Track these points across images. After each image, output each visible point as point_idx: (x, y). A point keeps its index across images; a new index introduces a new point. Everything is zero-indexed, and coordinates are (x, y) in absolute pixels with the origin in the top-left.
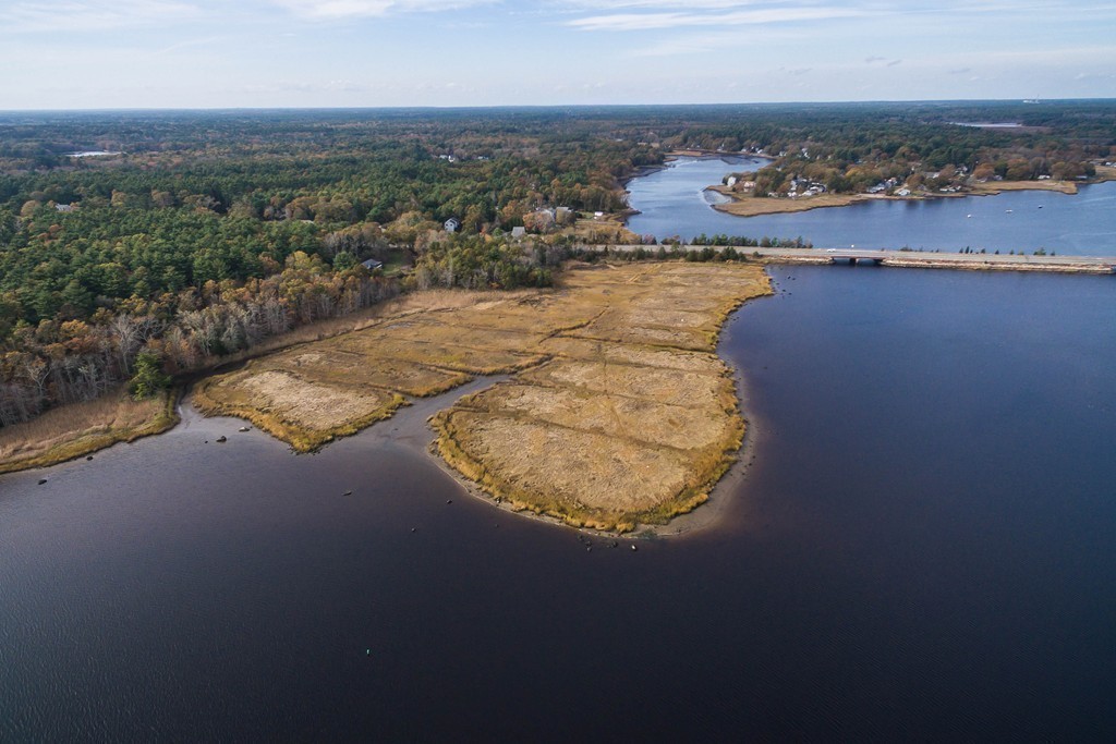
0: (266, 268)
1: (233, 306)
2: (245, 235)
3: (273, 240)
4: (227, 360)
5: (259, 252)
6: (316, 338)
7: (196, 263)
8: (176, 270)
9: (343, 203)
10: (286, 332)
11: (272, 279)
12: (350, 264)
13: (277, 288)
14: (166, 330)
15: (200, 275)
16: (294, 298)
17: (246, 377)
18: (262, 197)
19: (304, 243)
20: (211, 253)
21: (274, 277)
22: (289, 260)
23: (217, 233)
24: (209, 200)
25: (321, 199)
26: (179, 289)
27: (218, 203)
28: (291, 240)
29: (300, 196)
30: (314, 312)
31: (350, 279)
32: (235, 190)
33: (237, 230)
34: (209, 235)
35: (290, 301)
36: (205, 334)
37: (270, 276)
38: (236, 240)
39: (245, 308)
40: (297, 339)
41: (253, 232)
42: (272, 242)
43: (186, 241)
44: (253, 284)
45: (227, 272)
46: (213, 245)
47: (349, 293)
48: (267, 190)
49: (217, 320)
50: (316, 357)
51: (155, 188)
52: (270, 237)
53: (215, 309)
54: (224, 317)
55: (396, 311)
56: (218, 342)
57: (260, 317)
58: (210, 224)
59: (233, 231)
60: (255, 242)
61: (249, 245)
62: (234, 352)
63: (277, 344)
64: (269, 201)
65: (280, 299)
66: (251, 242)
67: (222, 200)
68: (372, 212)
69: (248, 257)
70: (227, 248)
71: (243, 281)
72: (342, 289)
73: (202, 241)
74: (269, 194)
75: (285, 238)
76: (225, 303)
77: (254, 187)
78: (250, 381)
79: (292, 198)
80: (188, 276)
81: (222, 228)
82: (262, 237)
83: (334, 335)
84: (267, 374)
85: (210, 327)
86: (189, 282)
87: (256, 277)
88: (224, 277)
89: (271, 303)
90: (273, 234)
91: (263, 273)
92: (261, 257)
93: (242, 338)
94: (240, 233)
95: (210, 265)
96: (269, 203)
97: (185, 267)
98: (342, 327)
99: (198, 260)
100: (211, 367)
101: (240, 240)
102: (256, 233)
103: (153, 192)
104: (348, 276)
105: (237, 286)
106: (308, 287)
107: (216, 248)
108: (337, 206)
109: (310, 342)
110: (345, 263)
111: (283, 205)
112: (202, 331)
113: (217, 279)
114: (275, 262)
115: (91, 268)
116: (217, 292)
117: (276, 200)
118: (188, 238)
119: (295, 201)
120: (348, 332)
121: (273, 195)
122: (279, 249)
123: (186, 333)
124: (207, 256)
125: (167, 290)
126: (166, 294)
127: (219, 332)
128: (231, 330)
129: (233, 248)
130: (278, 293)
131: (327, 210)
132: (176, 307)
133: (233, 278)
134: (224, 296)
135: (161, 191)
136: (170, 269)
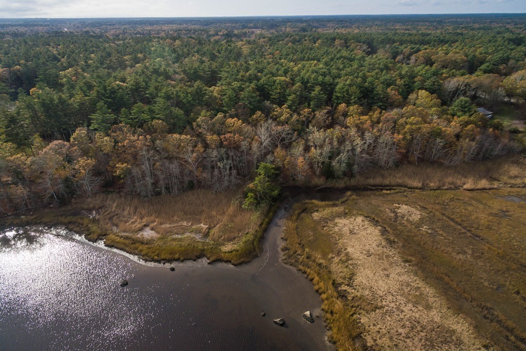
0: (390, 101)
1: (353, 132)
2: (382, 70)
3: (402, 77)
4: (331, 184)
5: (389, 85)
6: (420, 185)
7: (338, 88)
8: (321, 90)
9: (460, 57)
10: (390, 168)
11: (394, 113)
12: (469, 111)
13: (395, 122)
14: (294, 141)
15: (338, 98)
16: (409, 137)
17: (339, 215)
18: (398, 48)
19: (428, 83)
20: (352, 80)
21: (395, 110)
22: (412, 97)
23: (362, 66)
24: (365, 47)
25: (440, 53)
26: (319, 106)
27: (369, 49)
28: (416, 79)
29: (426, 49)
30: (423, 153)
31: (469, 127)
32: (382, 42)
33: (377, 66)
34: (356, 66)
35: (404, 138)
36: (321, 154)
37: (392, 109)
38: (374, 73)
39: (362, 136)
40: (400, 181)
41: (387, 68)
42: (401, 79)
43: (338, 69)
44: (376, 115)
45: (359, 99)
46: (356, 75)
47: (465, 143)
48: (402, 45)
49: (335, 143)
50: (416, 215)
51: (338, 39)
52: (400, 74)
53: (337, 131)
54: (342, 141)
55: (516, 177)
56: (329, 165)
57: (372, 148)
58: (359, 60)
59: (374, 65)
60: (387, 77)
61: (382, 79)
62: (339, 178)
63: (378, 180)
64: (402, 51)
65: (396, 135)
66: (385, 76)
67: (372, 49)
68: (483, 67)
69: (379, 89)
70: (364, 78)
71: (367, 109)
72: (458, 136)
73: (348, 70)
74: (403, 47)
75: (412, 77)
76: (347, 127)
77: (394, 42)
78: (341, 222)
79: (419, 50)
80: (329, 97)
81: (366, 63)
82: (394, 74)
83: (439, 188)
84: (359, 219)
85: (327, 149)
86: (329, 102)
87: (380, 107)
88: (355, 103)
89: (386, 137)
90: (403, 72)
91: (387, 104)
92: (389, 90)
93: (350, 165)
94: (378, 68)
95: (347, 91)
96: (402, 53)
97: (329, 89)
98: (450, 179)
99: (341, 85)
100: (316, 186)
101: (377, 74)
102: (390, 70)
103: (336, 41)
104: (467, 123)
105: (363, 114)
106: (426, 128)
107: (357, 77)
108: (453, 59)
109: (412, 188)
110: (464, 109)
111: (411, 54)
112: (319, 151)
113: (348, 104)
114: (400, 97)
115: (269, 78)
116: (345, 115)
117: (407, 51)
118: (341, 67)
119: (421, 52)
120: (457, 188)
121: (406, 47)
122: (405, 85)
123: (307, 149)
124: (348, 82)
125: (309, 106)
126: (306, 110)
127: (332, 156)
128: (343, 156)
129: (369, 79)
130: (395, 129)
131: (445, 61)
132: (310, 122)
133: (361, 105)
134: (349, 121)
135: (341, 40)
136: (318, 88)
